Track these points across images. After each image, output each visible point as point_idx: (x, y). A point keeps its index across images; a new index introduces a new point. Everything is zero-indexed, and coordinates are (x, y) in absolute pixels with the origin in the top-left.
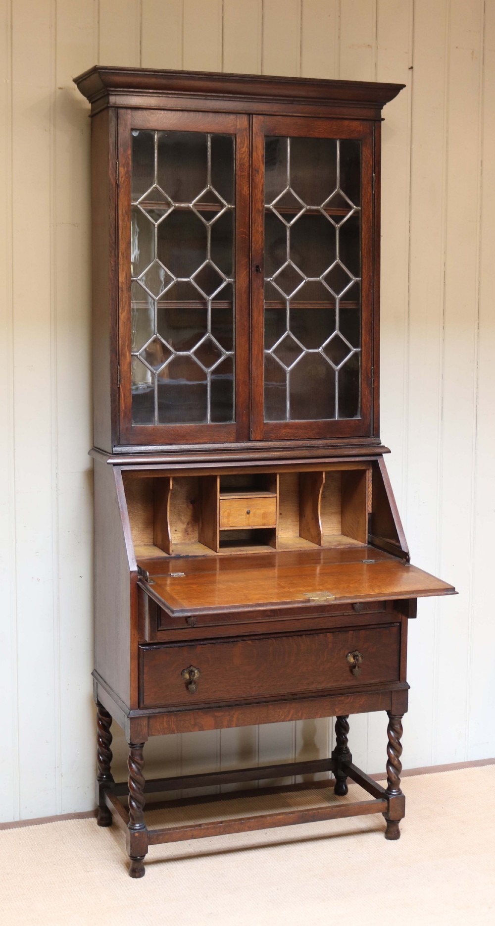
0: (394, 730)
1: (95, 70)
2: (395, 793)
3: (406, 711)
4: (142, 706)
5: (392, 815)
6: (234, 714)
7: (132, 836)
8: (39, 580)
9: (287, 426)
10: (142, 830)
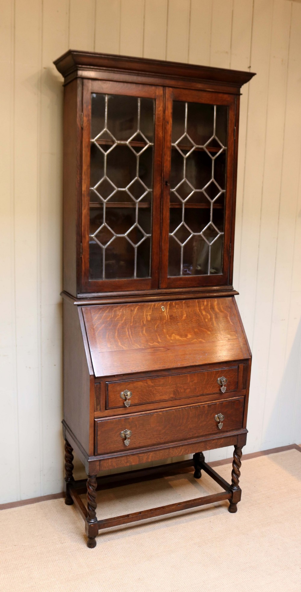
0: (237, 455)
1: (70, 53)
2: (236, 489)
3: (245, 444)
4: (96, 454)
5: (234, 500)
6: (150, 454)
7: (90, 526)
8: (30, 368)
9: (181, 279)
10: (95, 523)
